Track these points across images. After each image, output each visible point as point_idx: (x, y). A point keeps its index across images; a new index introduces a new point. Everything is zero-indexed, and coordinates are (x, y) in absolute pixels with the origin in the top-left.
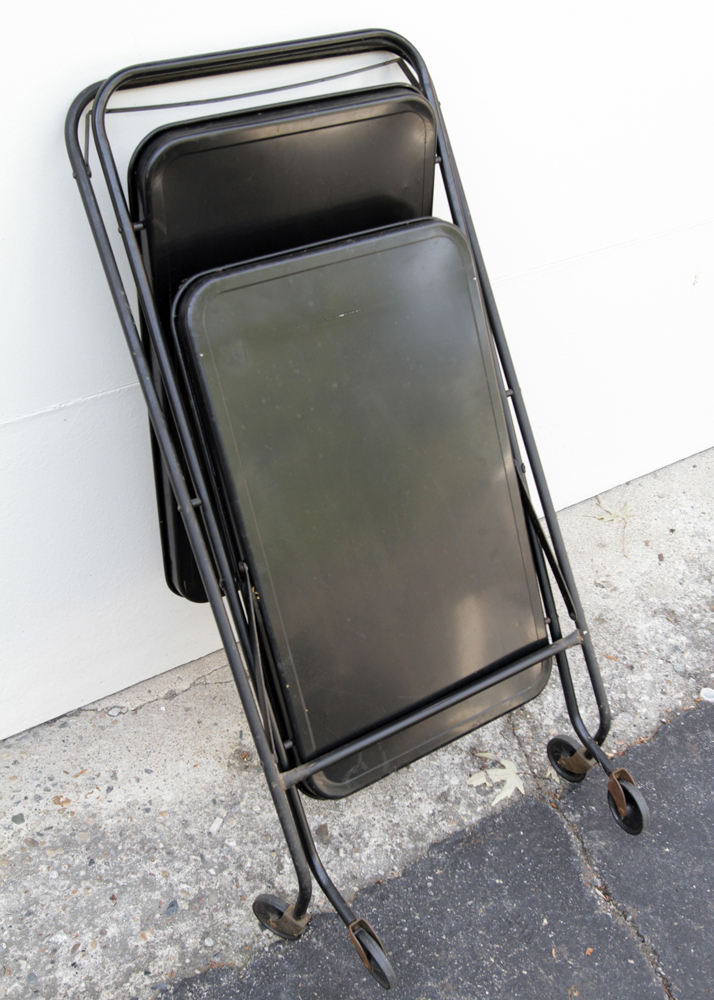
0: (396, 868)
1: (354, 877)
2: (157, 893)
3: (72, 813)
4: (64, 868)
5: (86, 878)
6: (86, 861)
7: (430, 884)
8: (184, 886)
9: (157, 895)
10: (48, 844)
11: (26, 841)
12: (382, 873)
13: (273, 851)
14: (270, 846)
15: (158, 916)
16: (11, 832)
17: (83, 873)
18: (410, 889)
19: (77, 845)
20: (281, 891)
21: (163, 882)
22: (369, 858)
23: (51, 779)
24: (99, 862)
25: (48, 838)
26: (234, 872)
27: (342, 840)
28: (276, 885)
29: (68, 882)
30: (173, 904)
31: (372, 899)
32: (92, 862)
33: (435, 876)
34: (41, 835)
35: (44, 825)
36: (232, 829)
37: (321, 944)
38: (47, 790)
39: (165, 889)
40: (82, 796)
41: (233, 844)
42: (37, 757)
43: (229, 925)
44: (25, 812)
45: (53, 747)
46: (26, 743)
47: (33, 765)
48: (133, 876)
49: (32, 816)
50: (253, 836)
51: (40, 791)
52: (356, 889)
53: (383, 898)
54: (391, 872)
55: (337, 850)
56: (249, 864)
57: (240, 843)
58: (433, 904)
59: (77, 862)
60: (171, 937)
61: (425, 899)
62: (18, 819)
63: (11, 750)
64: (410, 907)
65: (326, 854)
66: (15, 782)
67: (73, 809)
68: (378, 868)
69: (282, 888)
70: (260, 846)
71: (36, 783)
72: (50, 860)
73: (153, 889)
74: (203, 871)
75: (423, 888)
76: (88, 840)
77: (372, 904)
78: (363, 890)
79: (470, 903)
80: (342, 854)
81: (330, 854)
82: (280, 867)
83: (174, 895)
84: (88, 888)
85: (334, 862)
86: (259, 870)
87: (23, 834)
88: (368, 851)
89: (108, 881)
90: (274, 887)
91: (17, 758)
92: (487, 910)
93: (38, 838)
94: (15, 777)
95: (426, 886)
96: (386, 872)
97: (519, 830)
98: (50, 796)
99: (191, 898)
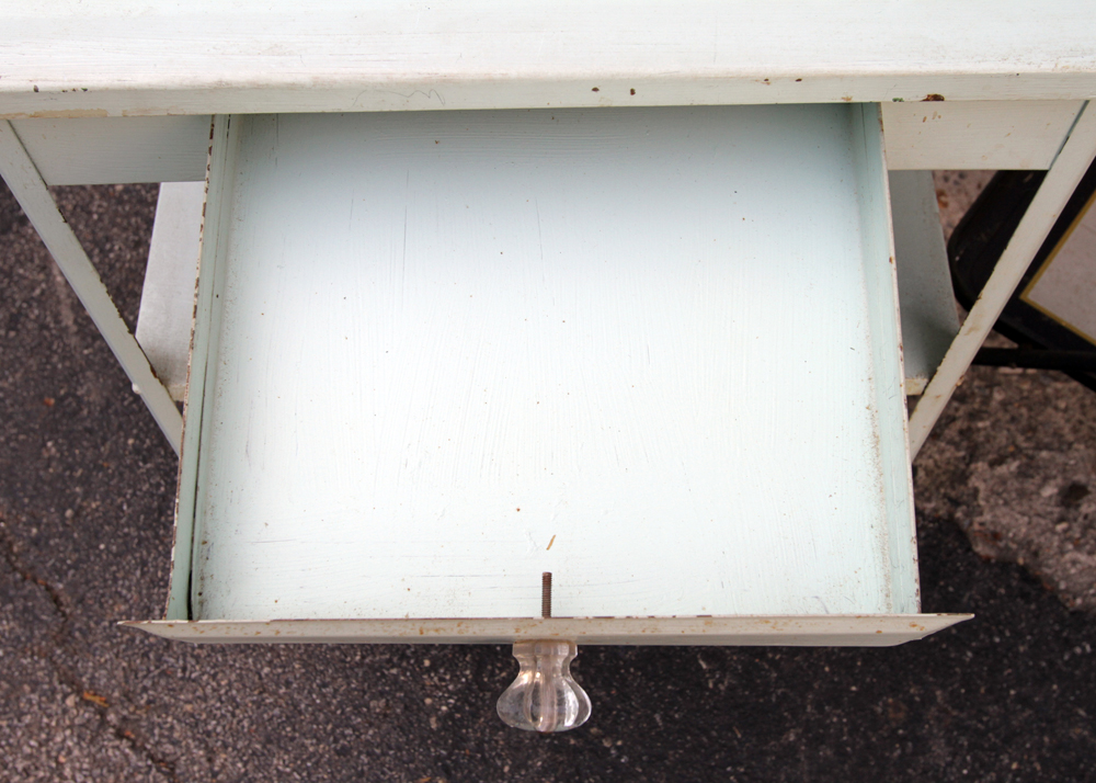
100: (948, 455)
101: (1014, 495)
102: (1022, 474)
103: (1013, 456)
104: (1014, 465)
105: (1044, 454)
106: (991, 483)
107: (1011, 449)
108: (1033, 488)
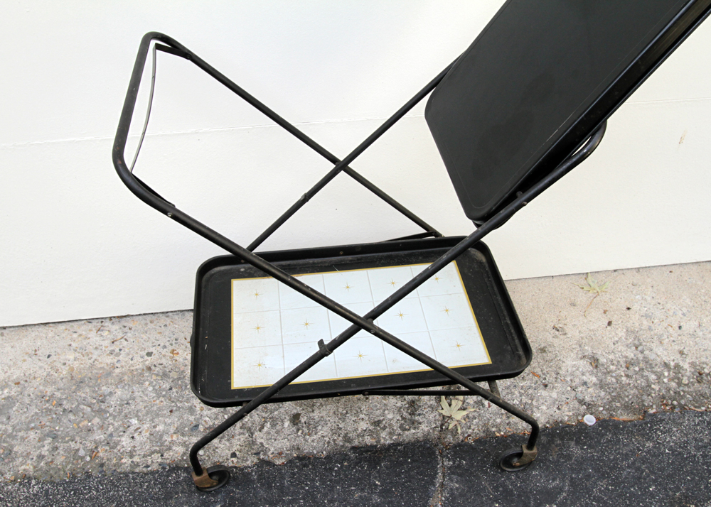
0: (324, 452)
1: (298, 449)
2: (193, 417)
3: (176, 360)
4: (157, 387)
5: (164, 396)
6: (168, 387)
7: (336, 469)
8: (207, 419)
9: (192, 418)
10: (156, 372)
11: (147, 367)
12: (315, 452)
13: (264, 418)
14: (264, 414)
15: (187, 429)
16: (142, 360)
17: (164, 393)
18: (323, 467)
19: (169, 378)
21: (198, 412)
22: (313, 441)
23: (176, 340)
24: (174, 390)
25: (157, 369)
27: (304, 425)
28: (254, 436)
29: (154, 395)
30: (197, 426)
31: (298, 464)
32: (171, 389)
33: (342, 466)
34: (155, 366)
35: (159, 362)
37: (256, 477)
38: (171, 345)
39: (198, 416)
40: (186, 353)
42: (177, 326)
43: (217, 448)
44: (155, 352)
45: (187, 324)
46: (176, 317)
47: (172, 329)
48: (186, 404)
49: (157, 356)
51: (167, 344)
52: (295, 455)
53: (305, 465)
54: (320, 453)
55: (298, 430)
58: (330, 481)
59: (164, 386)
60: (185, 443)
61: (328, 476)
62: (149, 354)
63: (167, 319)
64: (317, 476)
65: (291, 430)
66: (159, 335)
67: (178, 359)
68: (315, 448)
70: (258, 412)
71: (169, 339)
72: (152, 380)
73: (191, 415)
74: (222, 414)
75: (331, 469)
76: (176, 377)
77: (297, 467)
78: (298, 457)
79: (353, 488)
80: (299, 433)
81: (293, 431)
82: (262, 427)
83: (200, 421)
84: (162, 402)
86: (250, 425)
87: (147, 363)
88: (315, 437)
89: (173, 402)
90: (252, 437)
91: (168, 323)
92: (360, 497)
93: (153, 368)
94: (161, 333)
95: (334, 469)
96: (318, 452)
98: (171, 348)
99: (207, 426)
100: (242, 439)
101: (276, 435)
102: (273, 425)
103: (265, 422)
104: (268, 425)
105: (276, 413)
106: (265, 437)
107: (263, 420)
108: (280, 427)
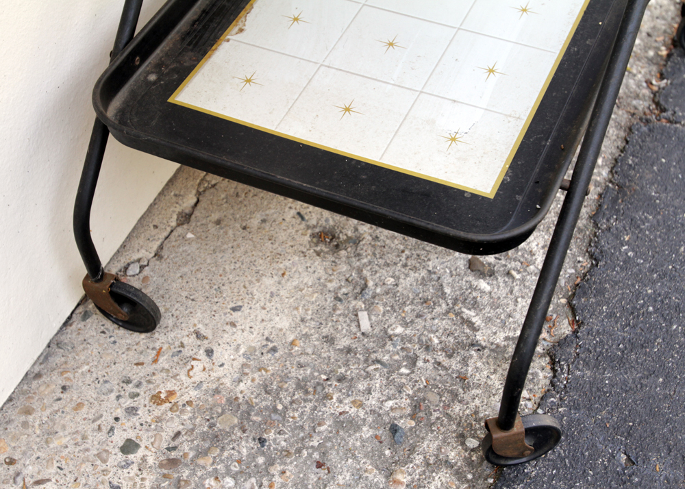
0: (581, 259)
2: (365, 429)
3: (189, 403)
4: (235, 468)
5: (270, 462)
6: (256, 445)
7: (630, 254)
8: (390, 403)
9: (367, 432)
10: (191, 454)
11: (161, 466)
13: (447, 312)
14: (439, 310)
15: (387, 452)
16: (135, 468)
17: (261, 460)
18: (618, 269)
19: (228, 434)
20: (494, 346)
21: (362, 414)
23: (128, 382)
24: (271, 436)
25: (186, 448)
26: (428, 357)
27: (503, 262)
28: (484, 344)
29: (253, 480)
30: (394, 430)
32: (262, 441)
33: (627, 243)
34: (174, 448)
35: (167, 434)
36: (384, 315)
37: (588, 373)
38: (134, 396)
39: (370, 419)
40: (183, 377)
41: (399, 330)
42: (86, 368)
43: (476, 413)
44: (131, 435)
45: (96, 345)
46: (57, 359)
47: (89, 379)
48: (322, 428)
49: (142, 434)
50: (413, 310)
51: (128, 403)
54: (579, 265)
55: (508, 274)
56: (436, 341)
57: (406, 325)
58: (652, 271)
59: (244, 451)
60: (428, 464)
61: (640, 270)
62: (129, 447)
63: (44, 378)
64: (633, 285)
65: (502, 285)
66: (85, 410)
67: (186, 398)
69: (492, 344)
70: (429, 316)
71: (113, 396)
72: (210, 469)
73: (358, 428)
74: (395, 376)
75: (627, 260)
76: (236, 421)
80: (518, 276)
81: (505, 282)
82: (470, 324)
83: (386, 419)
84: (283, 472)
85: (516, 288)
86: (451, 339)
87: (151, 460)
89: (299, 451)
90: (484, 348)
91: (61, 382)
93: (173, 455)
94: (79, 406)
95: (629, 258)
97: (658, 159)
98: (143, 400)
99: (409, 410)
100: (479, 364)
101: (499, 310)
102: (475, 305)
103: (458, 314)
104: (468, 313)
105: (448, 290)
106: (494, 329)
107: (452, 316)
108: (486, 298)
